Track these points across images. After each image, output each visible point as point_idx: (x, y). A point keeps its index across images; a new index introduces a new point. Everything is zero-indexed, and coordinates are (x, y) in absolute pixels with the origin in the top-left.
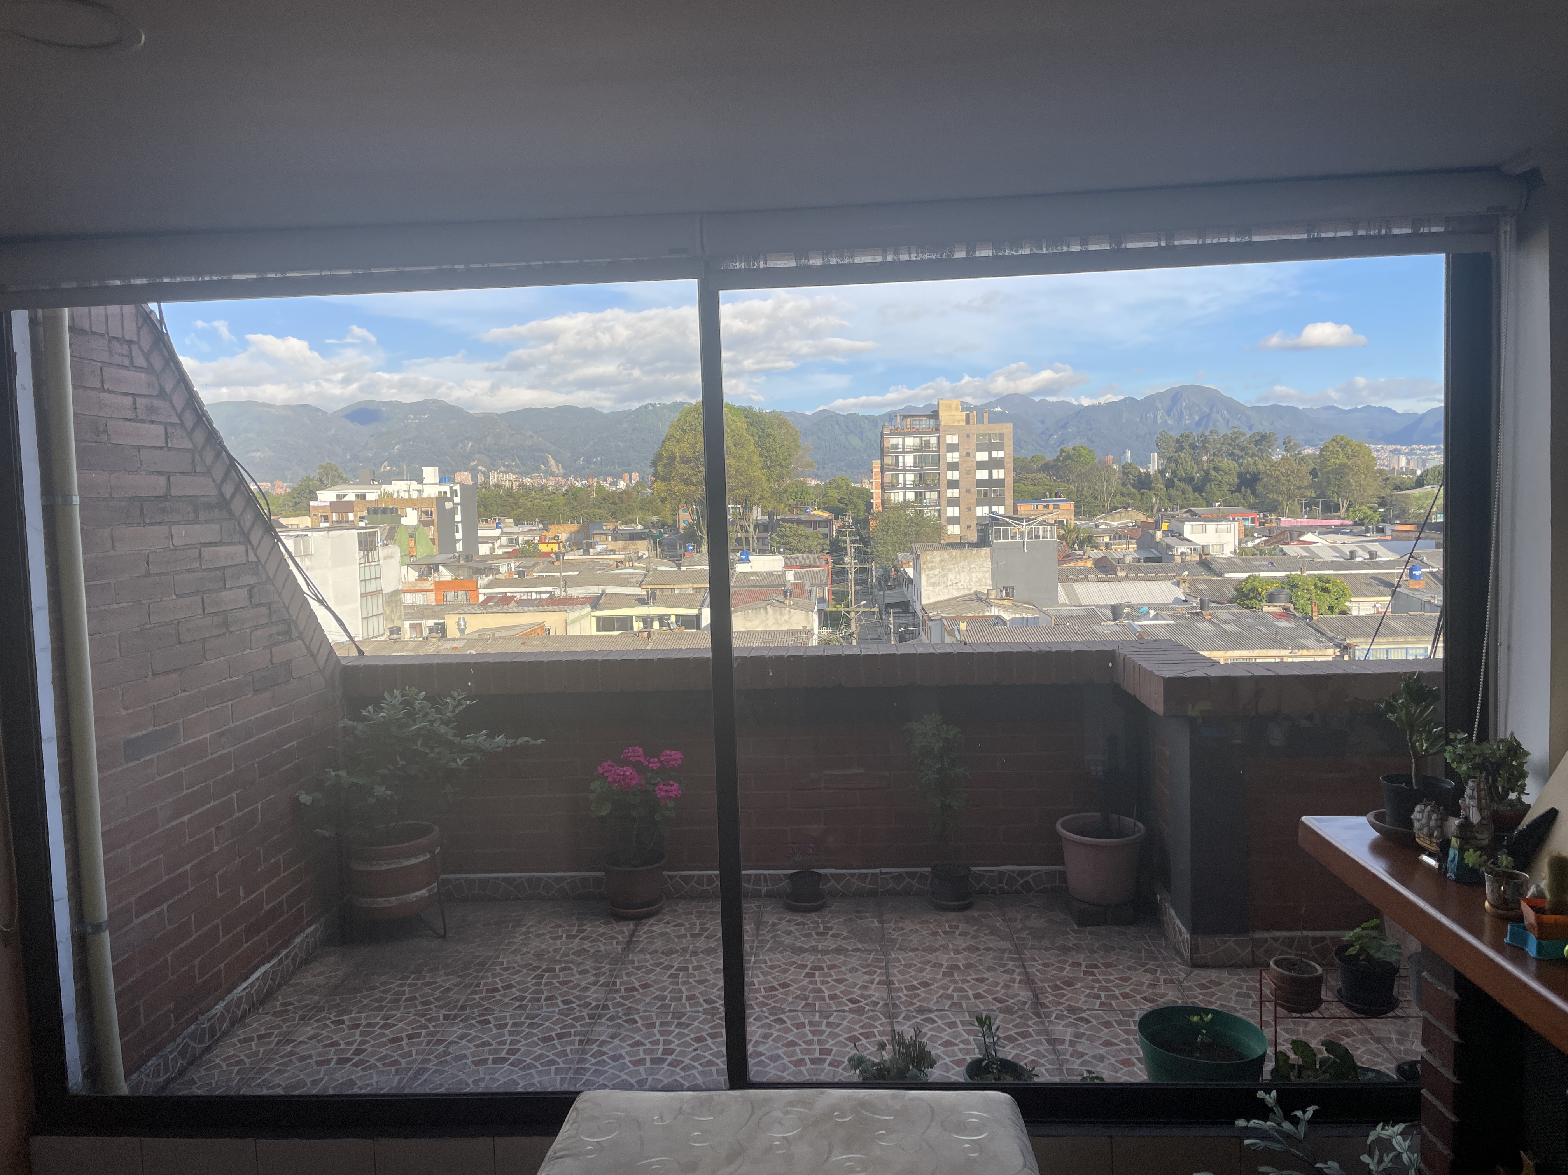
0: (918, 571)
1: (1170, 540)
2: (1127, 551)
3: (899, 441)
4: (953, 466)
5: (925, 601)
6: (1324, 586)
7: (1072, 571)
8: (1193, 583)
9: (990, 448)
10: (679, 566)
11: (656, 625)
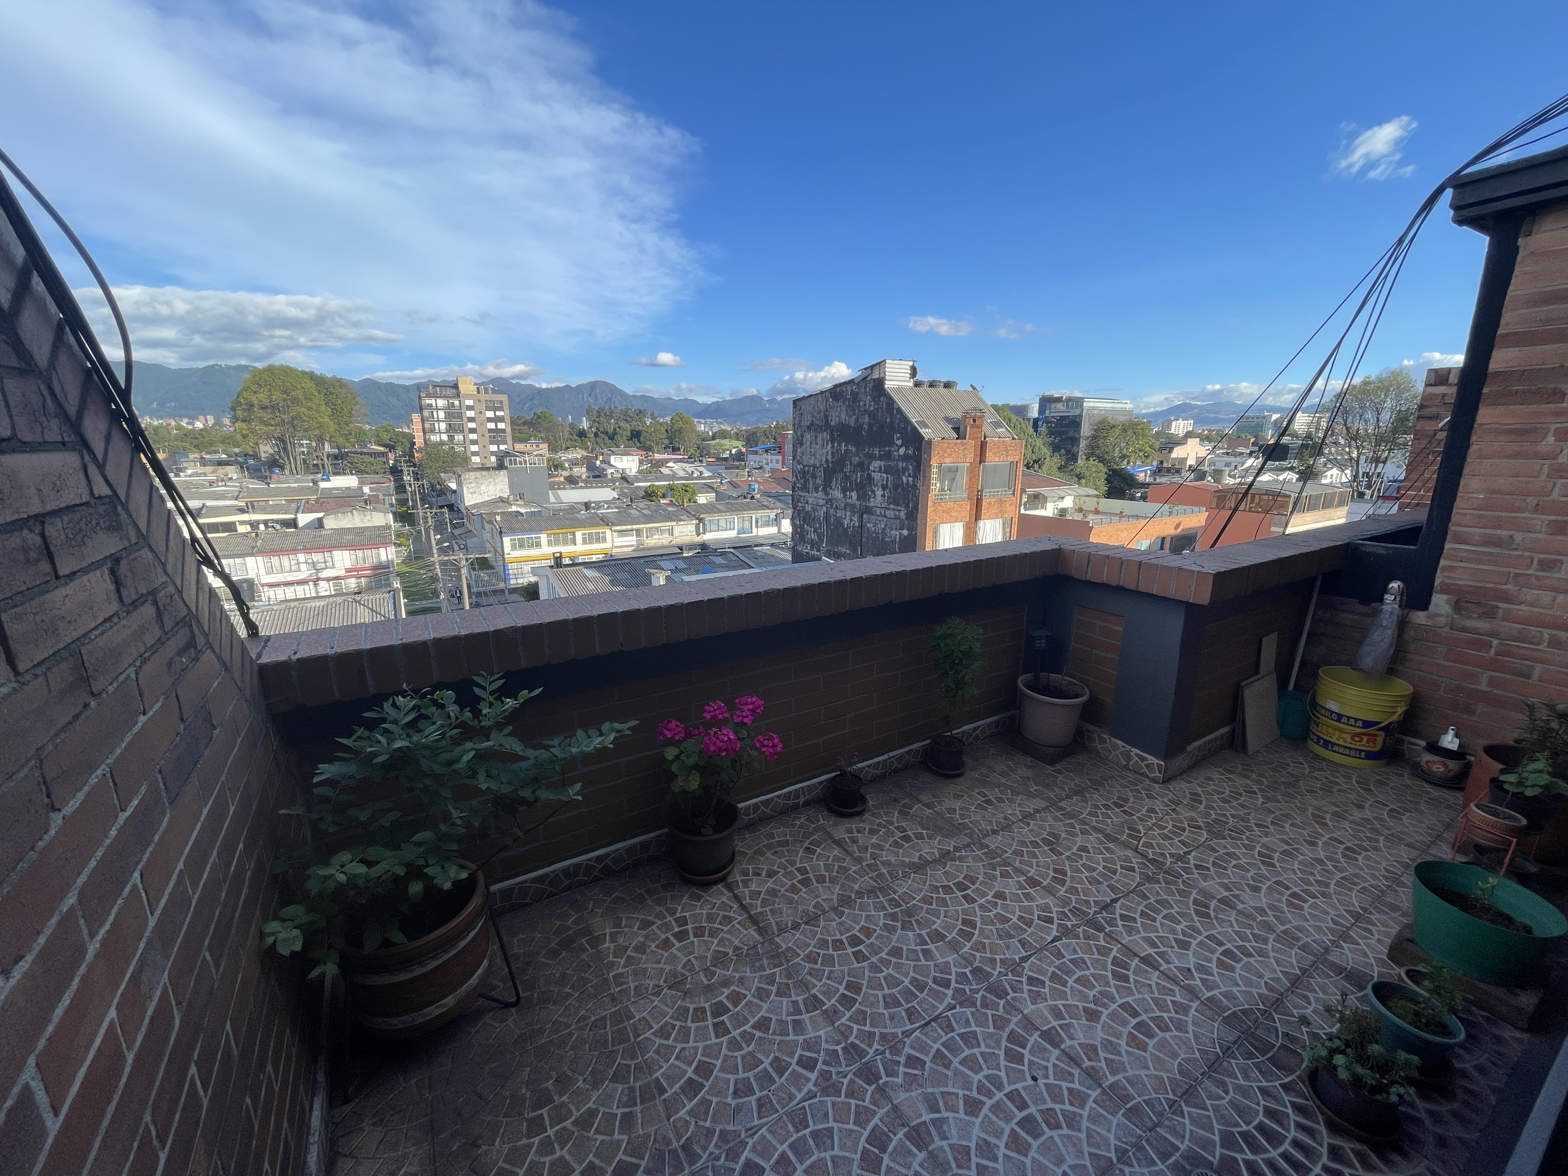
0: (460, 484)
1: (604, 466)
2: (581, 471)
3: (433, 402)
4: (471, 420)
5: (467, 504)
6: (685, 489)
7: (553, 482)
8: (621, 489)
9: (495, 409)
10: (268, 484)
11: (262, 527)
